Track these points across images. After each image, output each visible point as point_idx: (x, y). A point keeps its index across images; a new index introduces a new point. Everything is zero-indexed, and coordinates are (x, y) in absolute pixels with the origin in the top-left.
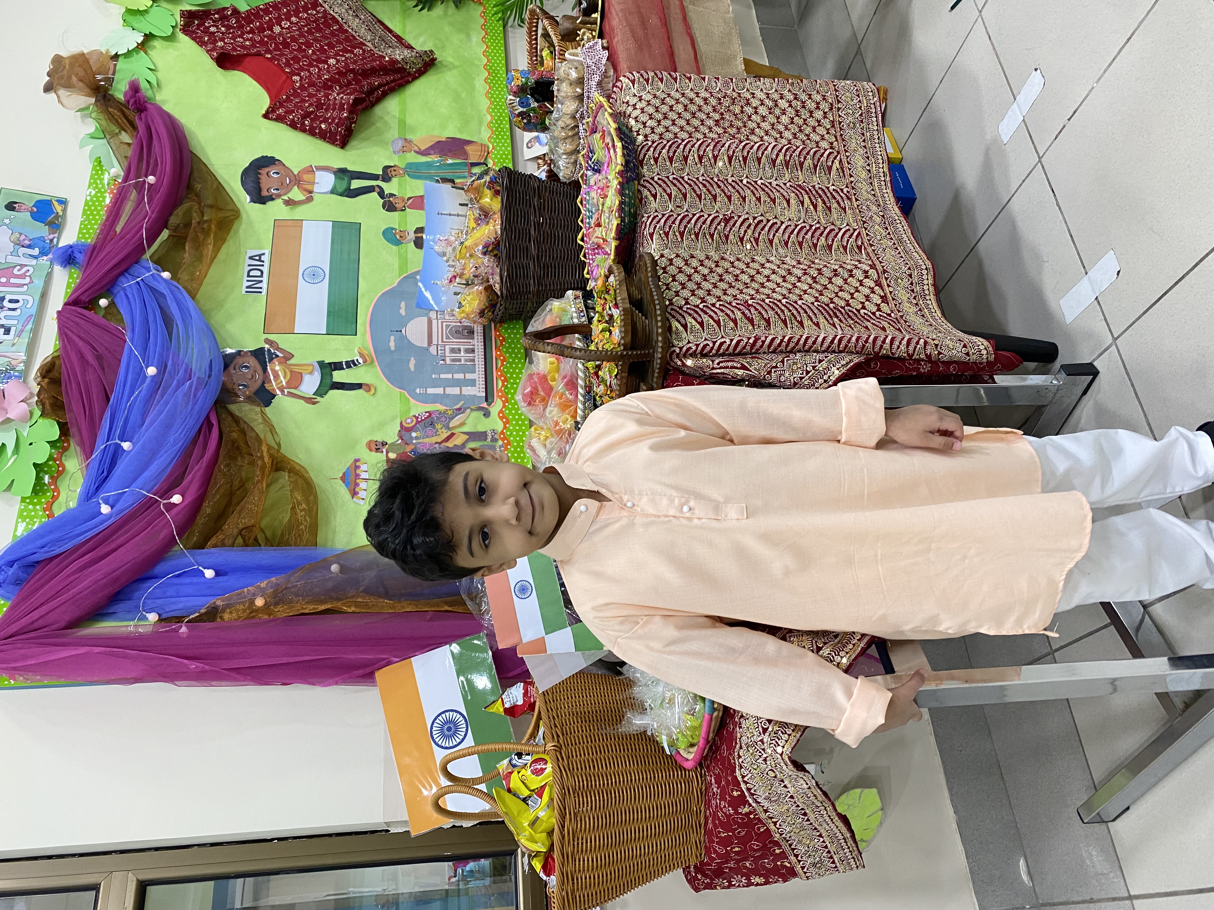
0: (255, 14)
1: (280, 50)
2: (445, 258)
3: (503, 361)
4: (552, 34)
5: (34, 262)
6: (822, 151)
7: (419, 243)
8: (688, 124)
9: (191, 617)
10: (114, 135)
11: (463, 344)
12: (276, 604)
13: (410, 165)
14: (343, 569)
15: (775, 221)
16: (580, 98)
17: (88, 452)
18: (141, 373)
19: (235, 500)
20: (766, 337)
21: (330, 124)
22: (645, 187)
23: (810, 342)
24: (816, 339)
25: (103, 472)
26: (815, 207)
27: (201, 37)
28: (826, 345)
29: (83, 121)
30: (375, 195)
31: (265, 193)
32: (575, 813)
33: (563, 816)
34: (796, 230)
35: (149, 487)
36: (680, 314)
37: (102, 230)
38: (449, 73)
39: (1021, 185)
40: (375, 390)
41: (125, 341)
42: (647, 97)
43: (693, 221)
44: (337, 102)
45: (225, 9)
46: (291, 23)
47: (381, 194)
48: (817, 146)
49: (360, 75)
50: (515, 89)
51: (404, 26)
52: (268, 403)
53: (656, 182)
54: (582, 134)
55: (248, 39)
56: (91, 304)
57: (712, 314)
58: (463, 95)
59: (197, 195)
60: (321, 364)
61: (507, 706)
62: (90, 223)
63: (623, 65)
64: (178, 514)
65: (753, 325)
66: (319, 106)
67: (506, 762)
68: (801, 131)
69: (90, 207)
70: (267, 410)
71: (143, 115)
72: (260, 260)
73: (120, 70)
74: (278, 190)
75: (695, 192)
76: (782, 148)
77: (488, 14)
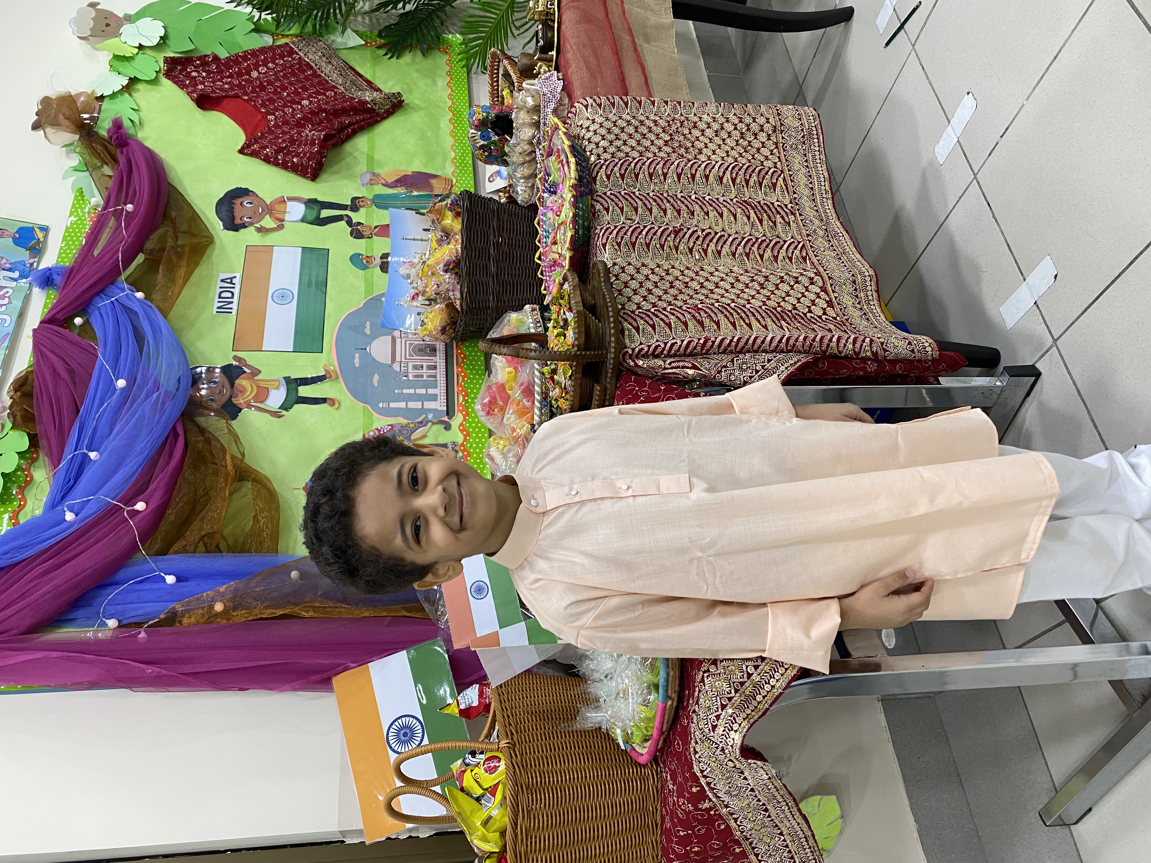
0: (234, 60)
1: (256, 92)
2: (409, 281)
3: (463, 377)
4: (511, 72)
5: (14, 284)
6: (767, 169)
7: (384, 267)
8: (638, 144)
9: (151, 622)
10: (96, 168)
11: (425, 361)
12: (235, 609)
13: (377, 196)
14: (303, 575)
15: (723, 233)
16: (537, 125)
17: (55, 461)
18: (111, 385)
19: (198, 508)
20: (716, 338)
21: (301, 158)
22: (598, 201)
23: (759, 341)
24: (765, 338)
25: (69, 481)
26: (761, 221)
27: (183, 81)
28: (774, 344)
29: (67, 156)
30: (343, 223)
31: (238, 221)
32: (528, 811)
33: (515, 814)
34: (743, 242)
35: (114, 494)
36: (633, 318)
37: (80, 254)
38: (415, 114)
39: (958, 202)
40: (339, 404)
41: (97, 356)
42: (599, 120)
43: (644, 233)
44: (309, 138)
45: (206, 56)
46: (268, 68)
47: (350, 223)
48: (762, 165)
49: (331, 114)
50: (476, 123)
51: (374, 73)
52: (234, 417)
53: (609, 197)
54: (539, 158)
55: (227, 83)
56: (66, 322)
57: (663, 317)
58: (429, 134)
59: (173, 221)
60: (288, 380)
61: (463, 707)
62: (69, 248)
63: (577, 92)
64: (140, 521)
65: (703, 328)
66: (292, 141)
67: (460, 762)
68: (746, 151)
69: (70, 233)
70: (233, 423)
71: (125, 149)
72: (231, 283)
73: (104, 110)
74: (251, 218)
75: (646, 206)
76: (729, 166)
77: (453, 62)
